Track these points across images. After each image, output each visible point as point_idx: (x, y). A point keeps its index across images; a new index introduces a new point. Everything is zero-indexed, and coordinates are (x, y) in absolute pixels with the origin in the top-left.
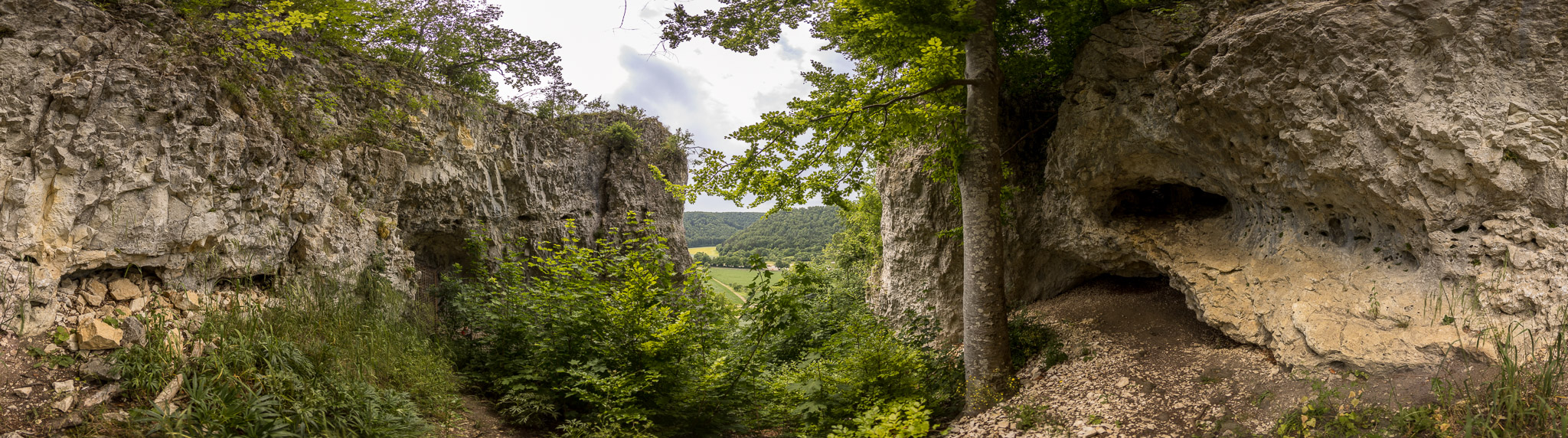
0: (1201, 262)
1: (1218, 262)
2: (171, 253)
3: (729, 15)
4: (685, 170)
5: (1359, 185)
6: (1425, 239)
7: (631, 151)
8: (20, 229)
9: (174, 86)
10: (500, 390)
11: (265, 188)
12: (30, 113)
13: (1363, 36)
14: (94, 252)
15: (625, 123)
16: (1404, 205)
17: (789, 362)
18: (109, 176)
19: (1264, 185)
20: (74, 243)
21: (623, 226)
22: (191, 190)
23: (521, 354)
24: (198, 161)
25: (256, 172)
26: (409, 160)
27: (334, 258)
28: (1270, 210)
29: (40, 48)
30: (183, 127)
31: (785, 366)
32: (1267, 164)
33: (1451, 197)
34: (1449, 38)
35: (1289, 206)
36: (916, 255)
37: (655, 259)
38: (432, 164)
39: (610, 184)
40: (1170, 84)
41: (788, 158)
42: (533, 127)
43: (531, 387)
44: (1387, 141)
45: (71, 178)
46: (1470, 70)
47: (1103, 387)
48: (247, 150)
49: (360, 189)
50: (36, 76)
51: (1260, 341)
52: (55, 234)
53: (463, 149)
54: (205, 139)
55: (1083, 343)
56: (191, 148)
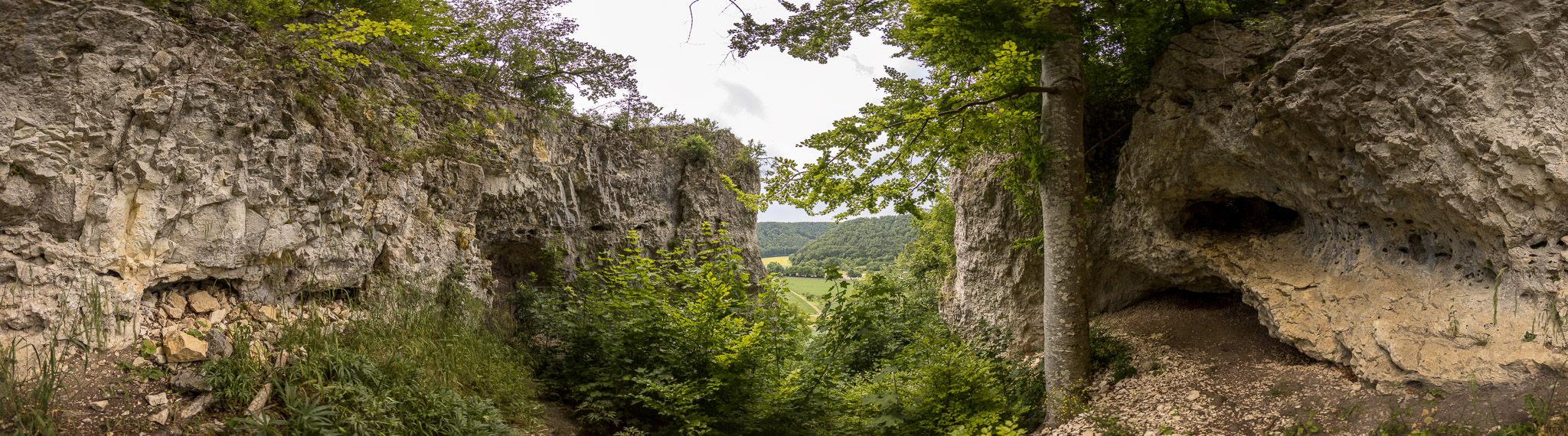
0: (1274, 278)
1: (1293, 278)
2: (249, 266)
3: (798, 23)
4: (758, 181)
5: (1438, 200)
6: (1506, 255)
7: (704, 163)
8: (102, 244)
9: (251, 100)
10: (577, 397)
11: (345, 200)
12: (112, 128)
13: (1440, 50)
14: (175, 265)
15: (700, 137)
16: (1484, 221)
17: (863, 374)
18: (190, 190)
19: (1340, 200)
20: (156, 256)
21: (697, 237)
22: (268, 203)
23: (595, 362)
24: (275, 174)
25: (335, 183)
26: (486, 172)
27: (416, 268)
28: (1347, 226)
29: (122, 63)
30: (260, 141)
31: (858, 378)
32: (1343, 177)
33: (1530, 213)
34: (1529, 53)
35: (1366, 221)
36: (989, 264)
37: (729, 270)
38: (508, 176)
39: (685, 195)
40: (1249, 96)
41: (861, 166)
42: (608, 139)
43: (607, 394)
44: (1466, 156)
45: (153, 193)
46: (1550, 85)
47: (1173, 400)
48: (324, 161)
49: (440, 201)
50: (117, 91)
51: (1337, 358)
52: (138, 249)
53: (537, 161)
54: (281, 152)
55: (1153, 358)
56: (268, 161)
